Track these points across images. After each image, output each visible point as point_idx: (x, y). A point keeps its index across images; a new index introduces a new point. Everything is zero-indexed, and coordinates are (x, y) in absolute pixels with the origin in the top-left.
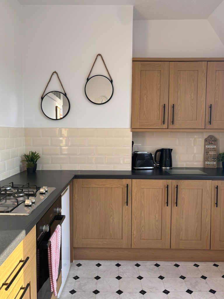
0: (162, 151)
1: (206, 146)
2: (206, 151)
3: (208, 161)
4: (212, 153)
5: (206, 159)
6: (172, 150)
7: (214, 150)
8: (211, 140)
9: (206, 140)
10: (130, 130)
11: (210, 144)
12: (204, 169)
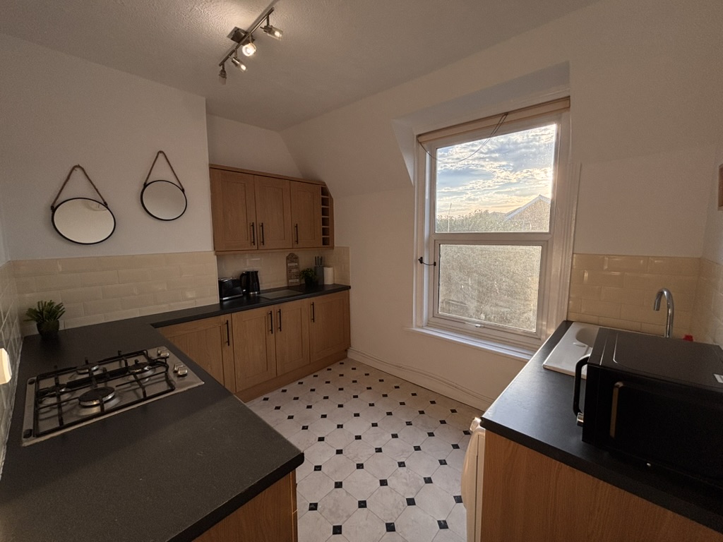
0: (248, 273)
1: (289, 265)
2: (289, 270)
3: (291, 279)
4: (294, 271)
5: (289, 278)
7: (297, 267)
8: (292, 258)
9: (287, 258)
10: (213, 253)
11: (292, 262)
12: (288, 288)
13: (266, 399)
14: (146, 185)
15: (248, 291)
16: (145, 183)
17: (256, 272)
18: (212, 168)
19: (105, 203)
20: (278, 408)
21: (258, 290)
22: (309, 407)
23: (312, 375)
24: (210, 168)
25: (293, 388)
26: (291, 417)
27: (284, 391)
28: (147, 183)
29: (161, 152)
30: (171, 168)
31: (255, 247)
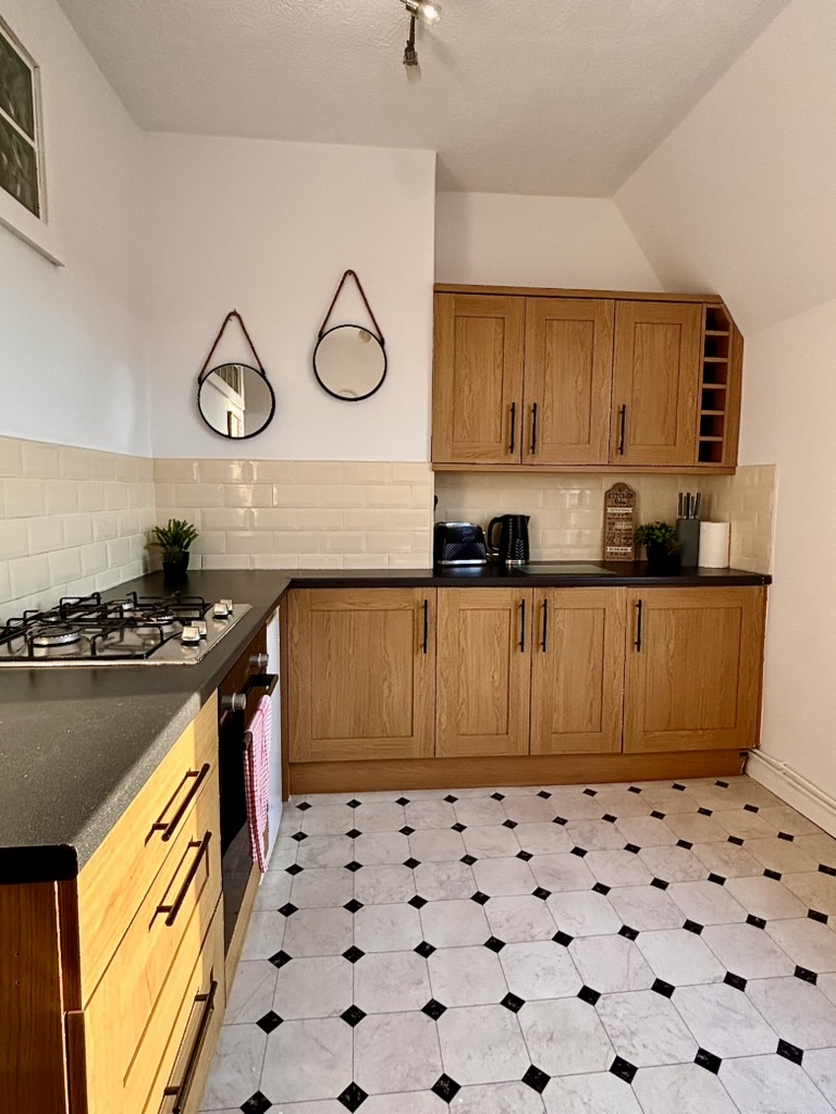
0: (505, 519)
1: (609, 510)
2: (609, 521)
3: (614, 545)
4: (621, 525)
5: (608, 540)
6: (528, 518)
7: (628, 518)
8: (621, 495)
9: (608, 495)
10: (428, 466)
11: (618, 504)
12: (603, 564)
13: (498, 797)
14: (321, 336)
15: (503, 558)
16: (321, 333)
17: (524, 520)
18: (439, 290)
19: (262, 370)
20: (510, 824)
21: (526, 556)
22: (579, 852)
23: (629, 786)
24: (435, 292)
25: (566, 797)
26: (525, 856)
27: (545, 795)
28: (324, 332)
29: (350, 272)
30: (365, 299)
31: (515, 458)
